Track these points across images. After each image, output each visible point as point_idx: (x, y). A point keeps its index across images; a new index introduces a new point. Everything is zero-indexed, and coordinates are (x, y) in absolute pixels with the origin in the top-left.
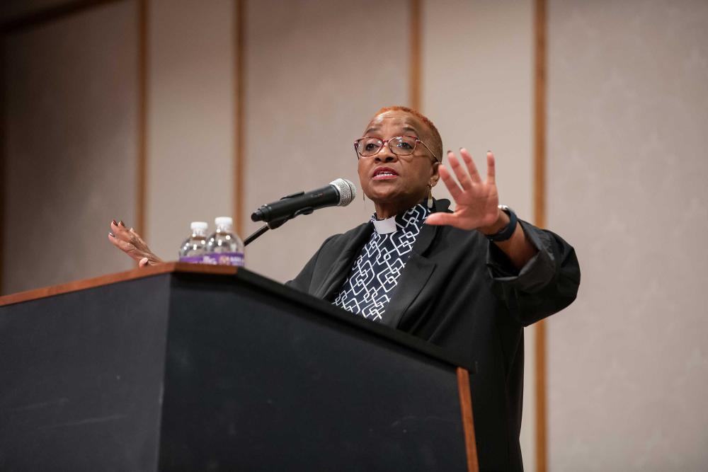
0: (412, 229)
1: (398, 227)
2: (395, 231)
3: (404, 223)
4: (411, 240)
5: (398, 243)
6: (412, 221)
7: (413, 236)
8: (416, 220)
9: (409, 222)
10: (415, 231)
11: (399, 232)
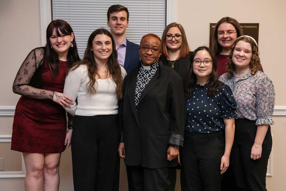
0: (154, 68)
1: (151, 68)
2: (150, 69)
3: (152, 67)
4: (154, 72)
5: (151, 72)
6: (155, 67)
7: (155, 71)
8: (155, 66)
9: (154, 67)
10: (155, 69)
11: (151, 69)
